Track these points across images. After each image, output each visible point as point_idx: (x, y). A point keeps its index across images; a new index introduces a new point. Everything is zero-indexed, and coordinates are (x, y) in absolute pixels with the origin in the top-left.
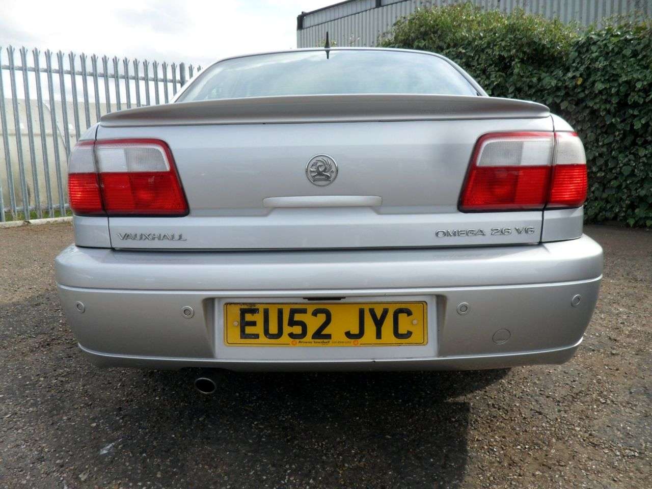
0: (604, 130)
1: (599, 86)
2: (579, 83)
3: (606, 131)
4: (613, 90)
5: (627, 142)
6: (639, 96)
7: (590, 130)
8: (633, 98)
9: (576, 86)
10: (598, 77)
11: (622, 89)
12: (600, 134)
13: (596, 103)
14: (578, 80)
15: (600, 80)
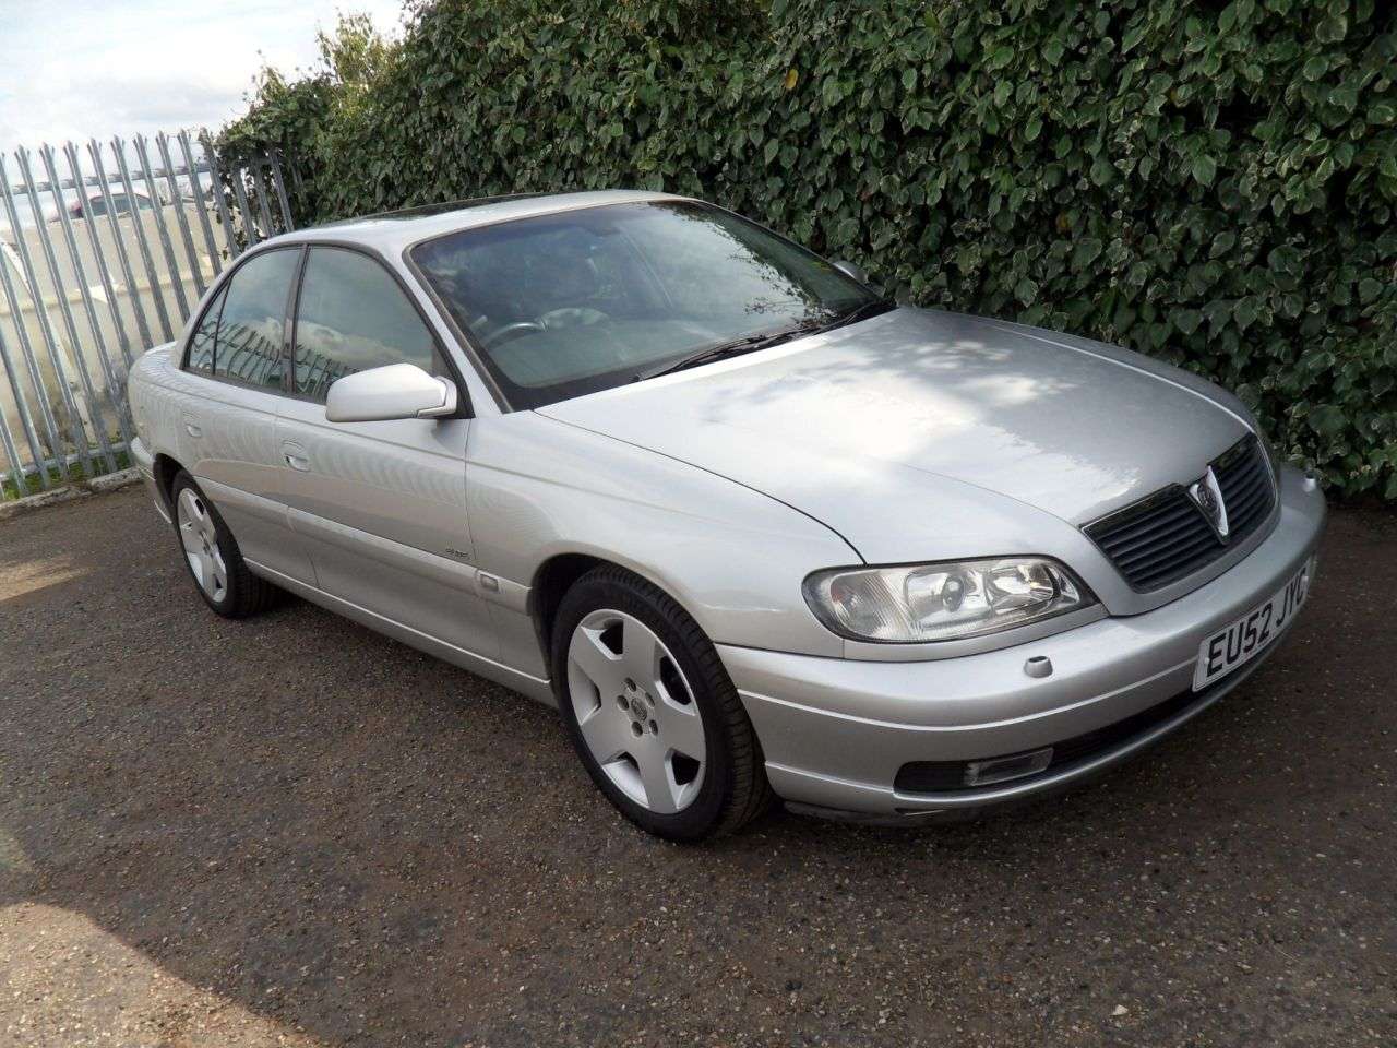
0: (878, 208)
1: (831, 93)
2: (791, 85)
3: (883, 208)
4: (866, 96)
5: (929, 239)
6: (921, 110)
7: (845, 210)
8: (911, 119)
9: (788, 97)
10: (827, 64)
11: (885, 95)
12: (870, 219)
13: (835, 139)
14: (787, 79)
15: (831, 71)
